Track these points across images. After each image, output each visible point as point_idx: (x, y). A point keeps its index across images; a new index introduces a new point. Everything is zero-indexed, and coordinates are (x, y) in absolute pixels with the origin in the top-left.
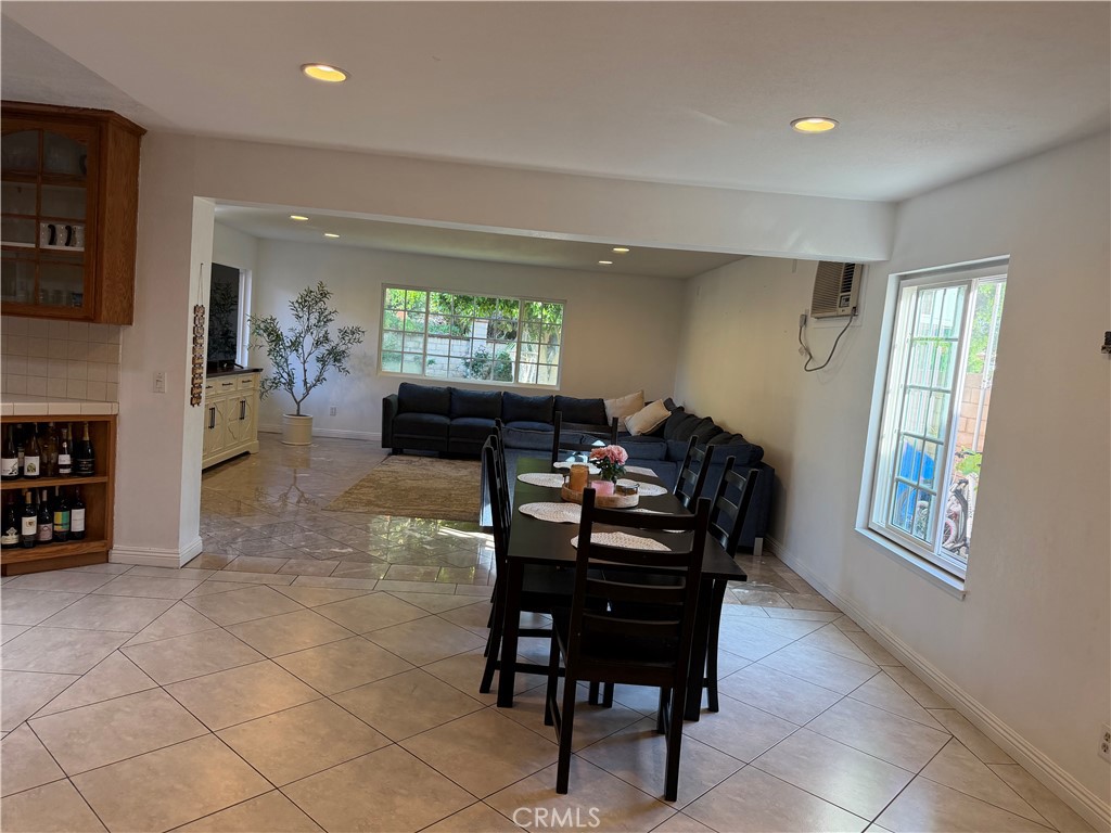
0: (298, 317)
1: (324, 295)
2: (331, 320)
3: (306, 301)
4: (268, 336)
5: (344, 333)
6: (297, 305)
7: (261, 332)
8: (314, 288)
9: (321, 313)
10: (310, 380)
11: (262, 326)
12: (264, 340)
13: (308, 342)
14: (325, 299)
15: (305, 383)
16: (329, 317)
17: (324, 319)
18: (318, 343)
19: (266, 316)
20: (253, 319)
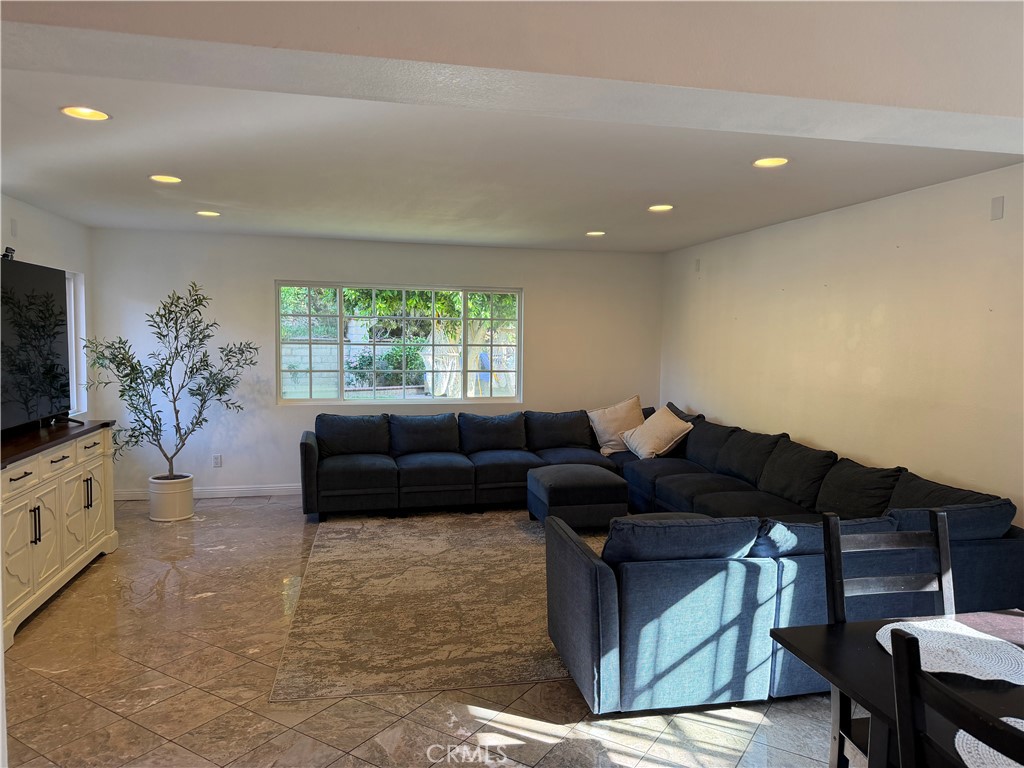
0: (161, 336)
1: (199, 301)
2: (209, 336)
3: (170, 312)
4: (118, 367)
5: (228, 353)
6: (158, 319)
7: (107, 362)
8: (184, 293)
9: (193, 328)
10: (185, 424)
11: (107, 353)
12: (110, 373)
13: (178, 371)
14: (201, 308)
15: (178, 428)
16: (207, 332)
17: (199, 336)
18: (193, 372)
19: (113, 338)
20: (92, 345)
